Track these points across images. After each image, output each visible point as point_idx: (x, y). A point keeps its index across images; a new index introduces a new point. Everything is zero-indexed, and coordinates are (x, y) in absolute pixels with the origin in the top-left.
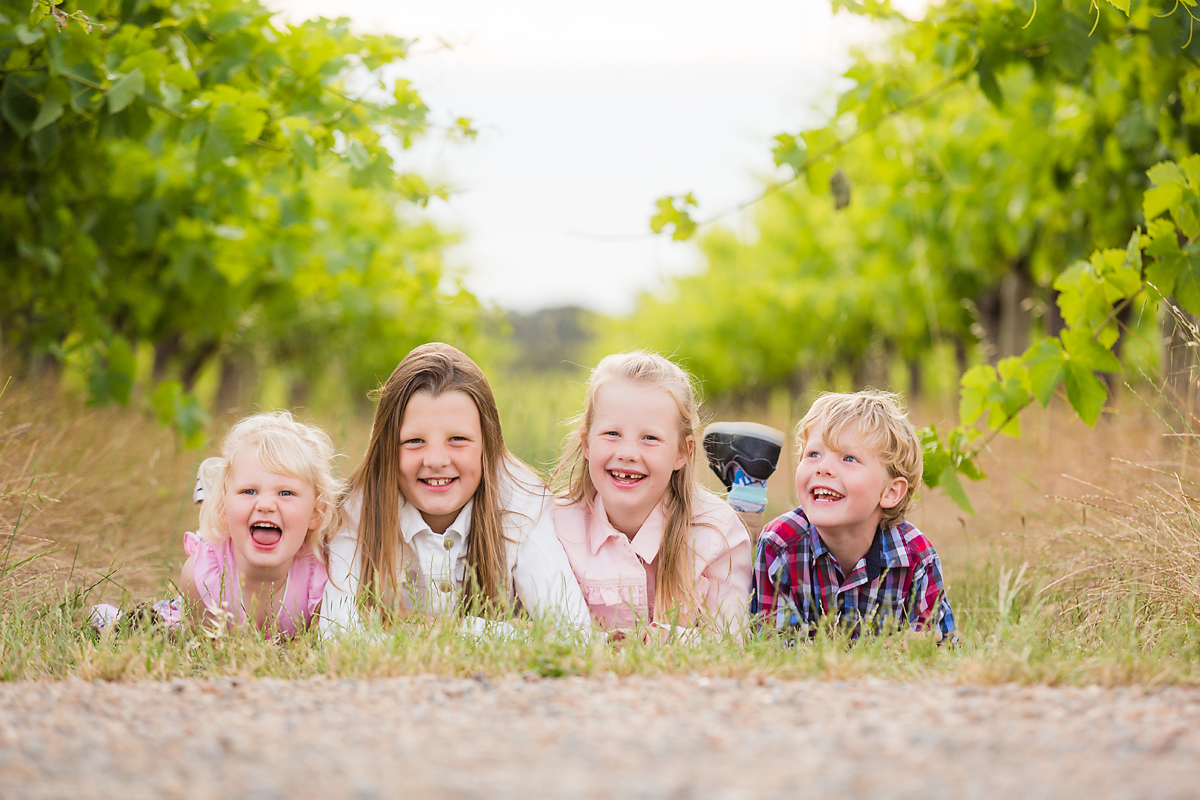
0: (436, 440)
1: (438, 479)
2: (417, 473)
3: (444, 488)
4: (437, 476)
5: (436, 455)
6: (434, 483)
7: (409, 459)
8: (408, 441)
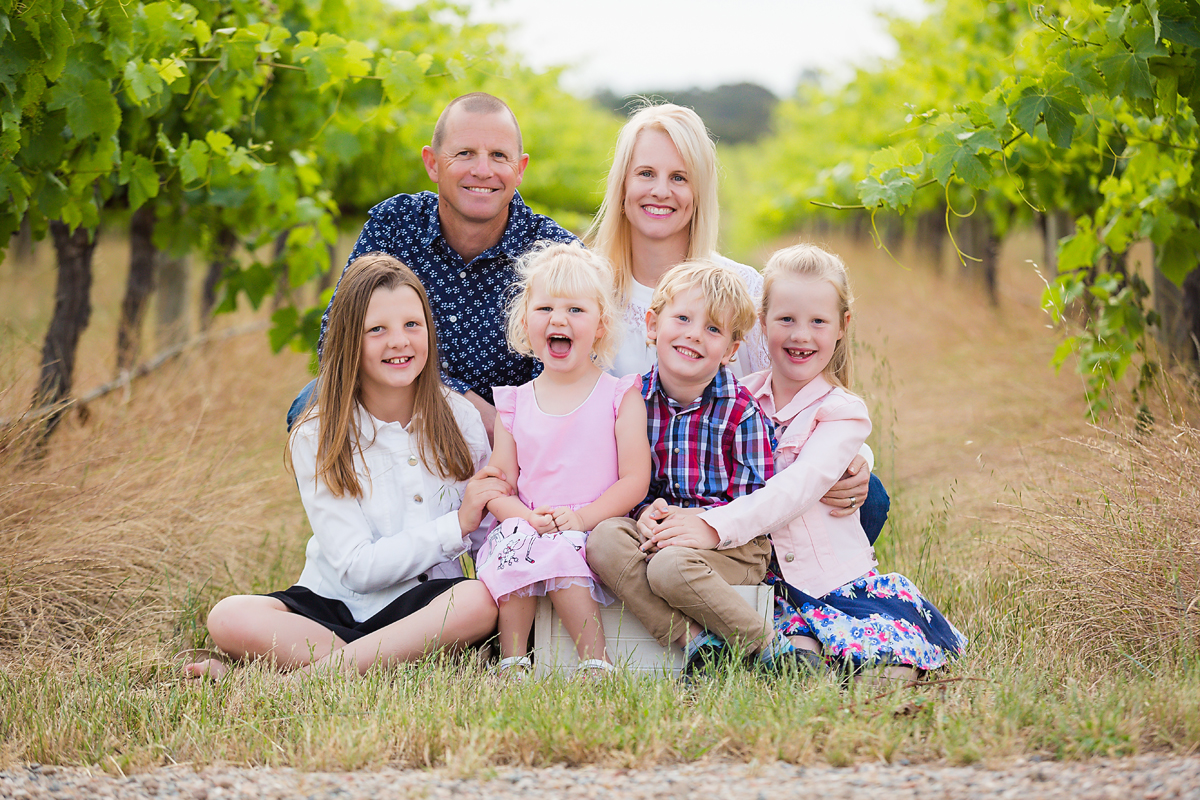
0: (397, 326)
1: (399, 358)
2: (383, 354)
3: (404, 365)
4: (400, 355)
5: (399, 337)
6: (397, 361)
7: (373, 346)
8: (370, 331)
